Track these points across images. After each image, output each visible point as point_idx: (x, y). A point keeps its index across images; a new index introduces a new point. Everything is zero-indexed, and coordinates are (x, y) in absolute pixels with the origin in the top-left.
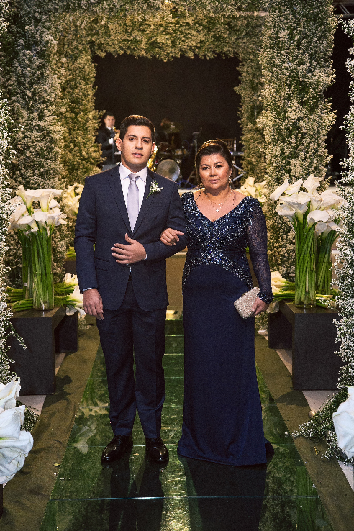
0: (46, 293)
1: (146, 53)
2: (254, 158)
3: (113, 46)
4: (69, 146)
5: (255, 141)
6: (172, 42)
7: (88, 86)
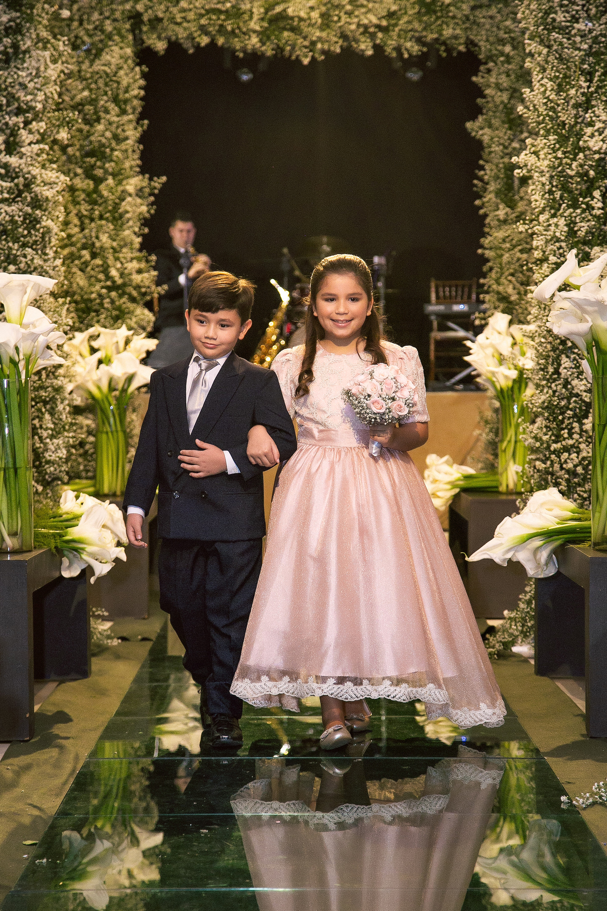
0: (14, 514)
1: (261, 41)
2: (511, 286)
3: (185, 24)
4: (80, 257)
5: (514, 247)
6: (322, 15)
7: (125, 118)
